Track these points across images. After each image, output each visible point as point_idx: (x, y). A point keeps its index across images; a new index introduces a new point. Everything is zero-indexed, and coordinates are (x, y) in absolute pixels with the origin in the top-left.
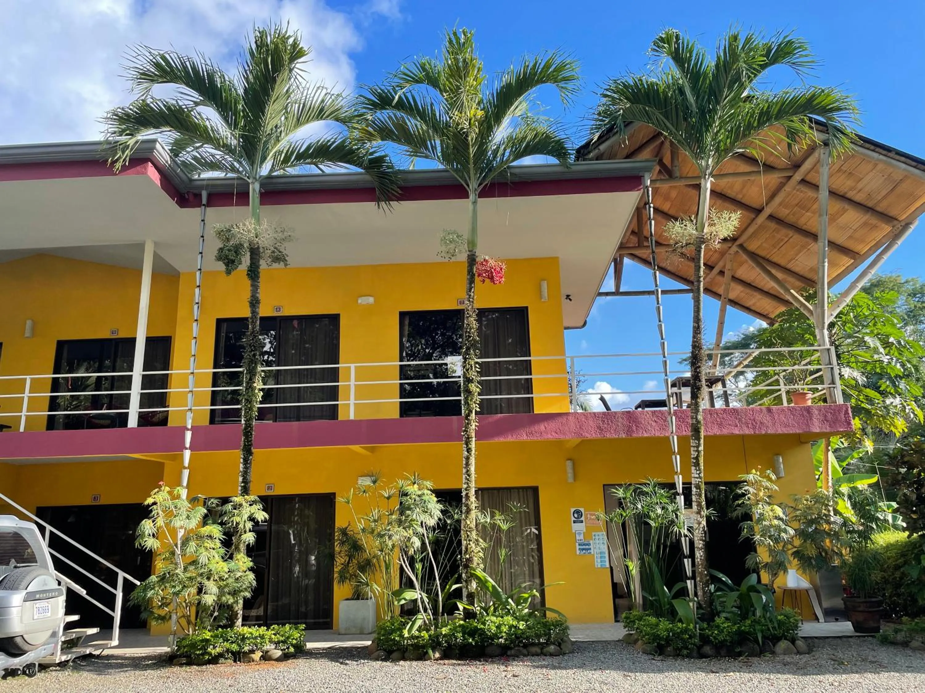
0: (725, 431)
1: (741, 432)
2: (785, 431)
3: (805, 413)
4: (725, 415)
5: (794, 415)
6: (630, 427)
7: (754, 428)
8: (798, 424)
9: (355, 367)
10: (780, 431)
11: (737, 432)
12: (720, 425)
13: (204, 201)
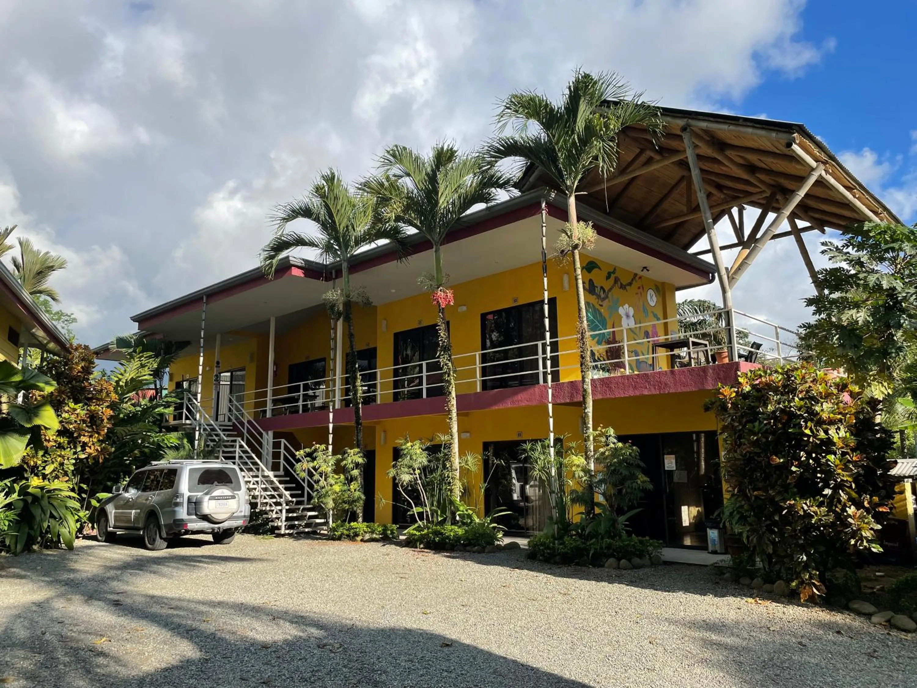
0: (637, 393)
1: (650, 393)
2: (684, 389)
3: (702, 373)
4: (638, 380)
5: (692, 376)
6: (572, 394)
7: (660, 388)
8: (695, 383)
9: (427, 363)
10: (679, 390)
11: (647, 393)
12: (635, 388)
13: (334, 276)
